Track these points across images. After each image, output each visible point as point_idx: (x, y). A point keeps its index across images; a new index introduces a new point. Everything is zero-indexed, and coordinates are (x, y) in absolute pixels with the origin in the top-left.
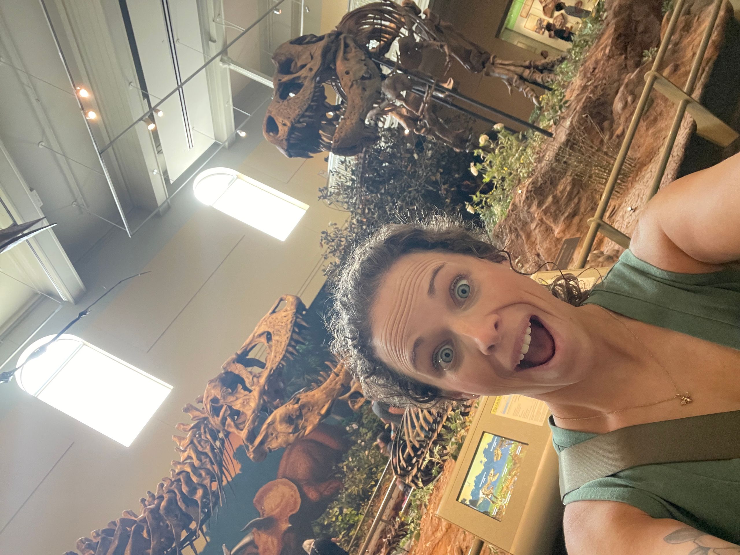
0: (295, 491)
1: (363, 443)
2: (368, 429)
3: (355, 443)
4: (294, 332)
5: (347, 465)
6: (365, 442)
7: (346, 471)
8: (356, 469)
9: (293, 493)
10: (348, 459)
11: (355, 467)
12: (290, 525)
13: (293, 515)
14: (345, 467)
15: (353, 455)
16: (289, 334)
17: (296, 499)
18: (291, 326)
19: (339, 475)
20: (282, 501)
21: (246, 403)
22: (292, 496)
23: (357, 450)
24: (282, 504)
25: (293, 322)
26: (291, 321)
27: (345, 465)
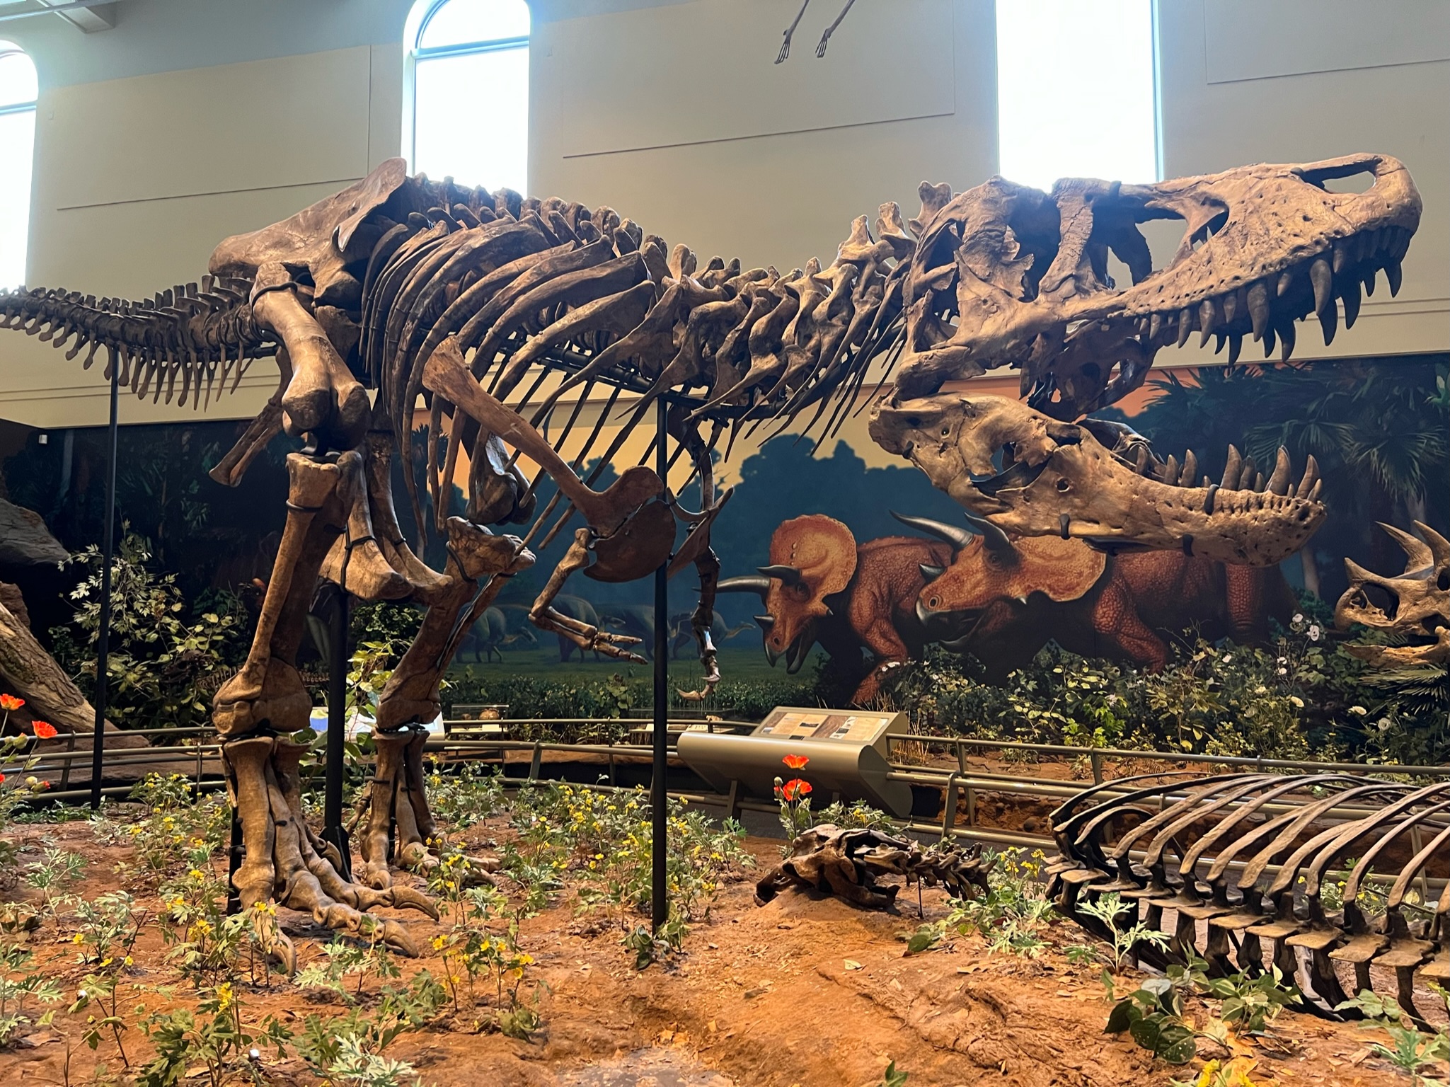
0: (1093, 575)
1: (1283, 671)
2: (1327, 665)
3: (1272, 651)
4: (1267, 281)
5: (1209, 657)
6: (1289, 674)
7: (1195, 663)
8: (1211, 681)
9: (1086, 571)
10: (1224, 655)
11: (1217, 678)
12: (1024, 601)
13: (1046, 596)
14: (1202, 655)
15: (1240, 661)
16: (1249, 275)
17: (1078, 584)
18: (1281, 262)
19: (1177, 651)
20: (1059, 559)
21: (984, 307)
22: (1081, 574)
23: (1257, 664)
24: (1054, 562)
25: (1303, 254)
26: (1301, 248)
27: (1206, 653)
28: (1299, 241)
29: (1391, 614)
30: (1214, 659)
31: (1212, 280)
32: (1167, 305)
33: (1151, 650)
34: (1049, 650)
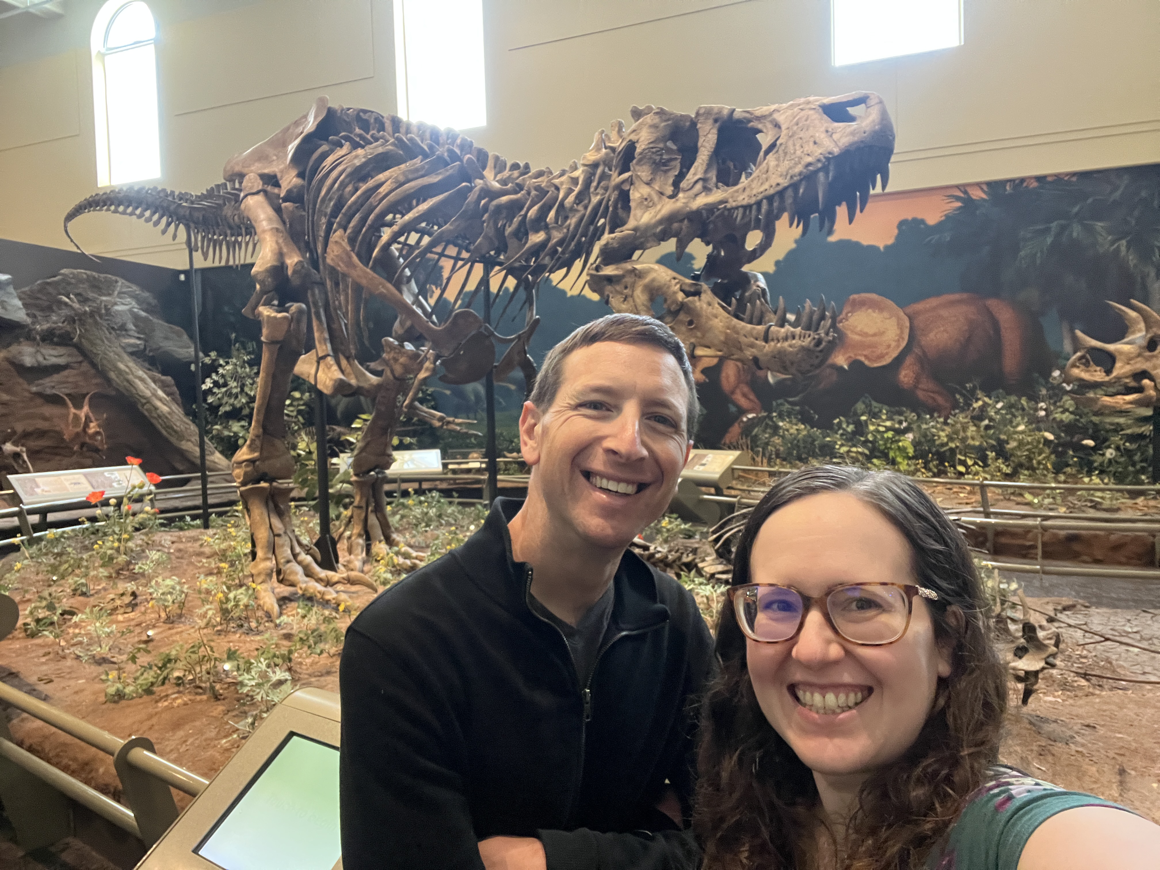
0: (898, 346)
1: (1042, 413)
2: (1077, 408)
3: (1034, 398)
4: (795, 186)
5: (985, 405)
6: (1047, 415)
7: (974, 409)
8: (986, 422)
9: (893, 344)
10: (997, 402)
11: (991, 419)
12: (846, 367)
13: (861, 363)
14: (980, 403)
15: (1009, 407)
16: (785, 182)
17: (887, 354)
18: (800, 174)
19: (961, 400)
20: (874, 335)
22: (889, 346)
23: (1023, 409)
25: (811, 168)
26: (809, 164)
27: (984, 401)
28: (810, 159)
29: (1108, 372)
30: (989, 405)
31: (766, 186)
32: (745, 203)
33: (940, 400)
34: (864, 402)
